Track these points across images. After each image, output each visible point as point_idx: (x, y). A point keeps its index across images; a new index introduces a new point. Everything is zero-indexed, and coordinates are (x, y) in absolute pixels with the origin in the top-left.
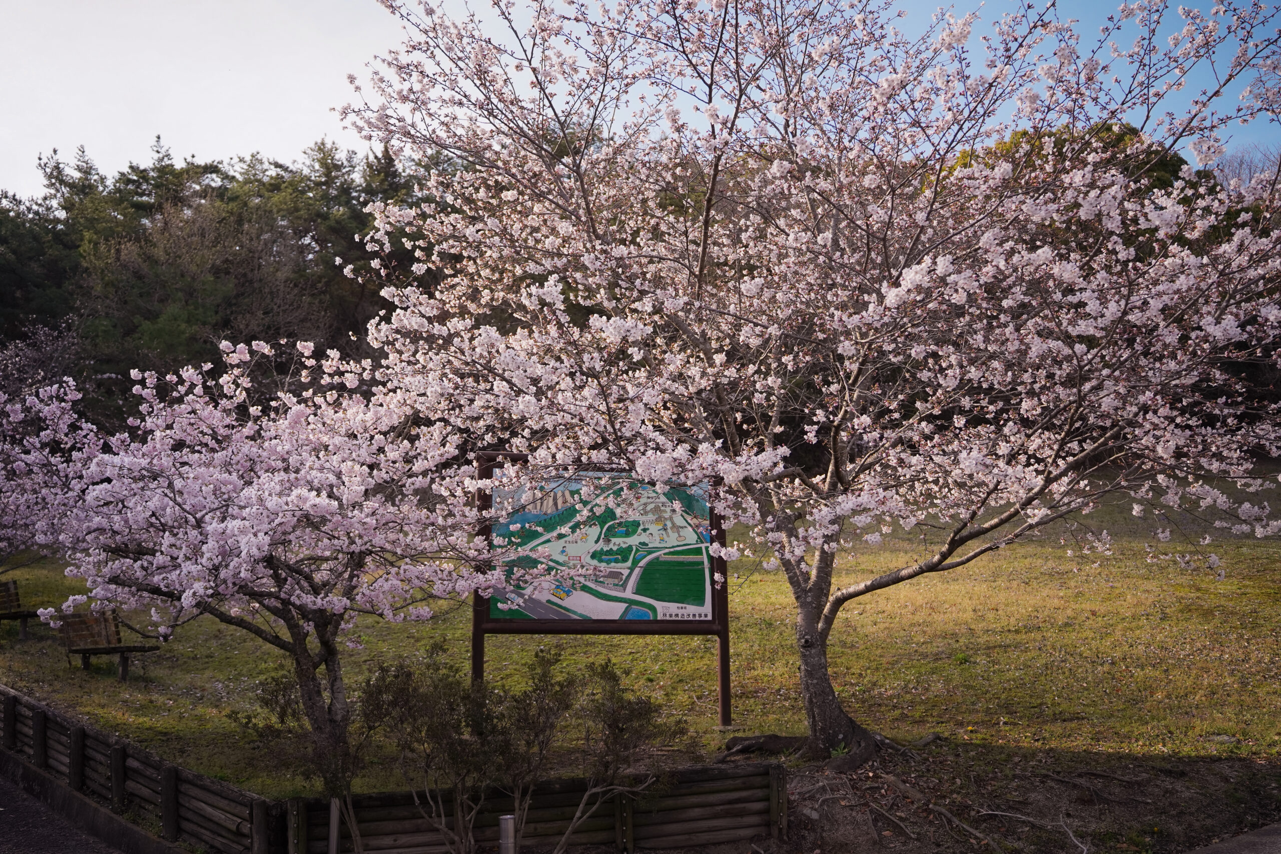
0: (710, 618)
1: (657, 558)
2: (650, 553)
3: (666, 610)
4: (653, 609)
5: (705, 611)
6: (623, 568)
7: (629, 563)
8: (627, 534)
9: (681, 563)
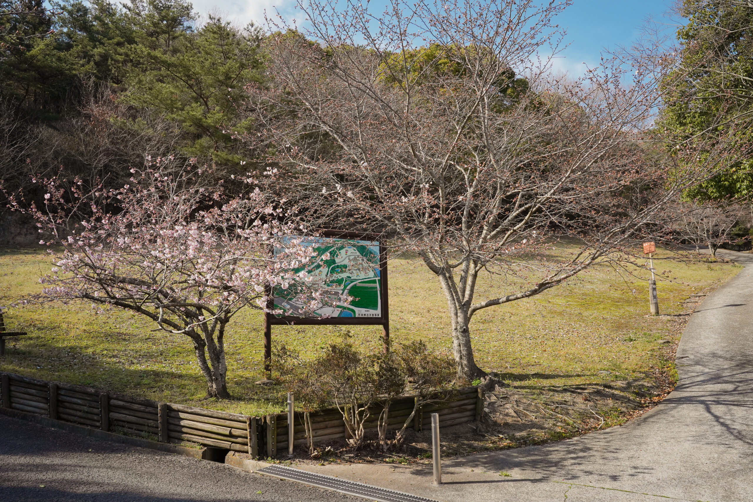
0: (380, 316)
1: (355, 285)
2: (352, 282)
3: (360, 312)
4: (354, 311)
5: (377, 313)
6: (339, 290)
7: (342, 287)
8: (342, 272)
9: (366, 288)
